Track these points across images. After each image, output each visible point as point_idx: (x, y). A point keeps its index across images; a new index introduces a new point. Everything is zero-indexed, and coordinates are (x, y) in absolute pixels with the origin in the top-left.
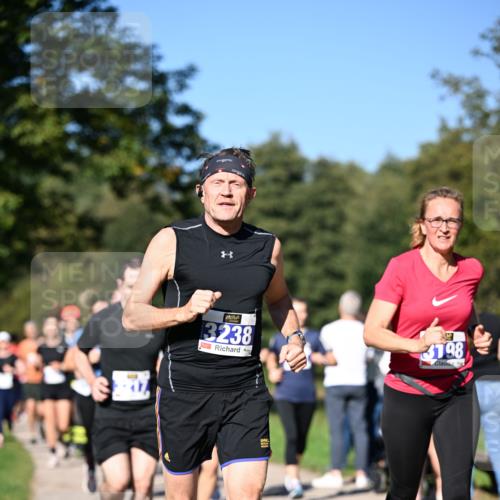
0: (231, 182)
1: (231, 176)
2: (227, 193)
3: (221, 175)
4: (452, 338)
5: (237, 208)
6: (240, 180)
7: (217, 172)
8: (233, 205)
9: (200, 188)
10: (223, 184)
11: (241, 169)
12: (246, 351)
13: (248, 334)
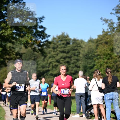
4: (66, 89)
6: (21, 63)
7: (18, 62)
12: (23, 90)
13: (23, 87)
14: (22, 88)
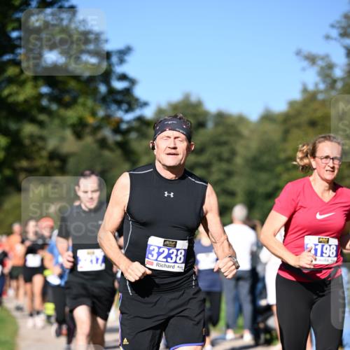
0: (175, 138)
1: (176, 134)
2: (172, 146)
3: (168, 133)
4: (328, 242)
5: (180, 157)
6: (183, 137)
7: (165, 130)
8: (177, 154)
9: (153, 143)
10: (170, 140)
11: (183, 129)
12: (179, 268)
13: (181, 255)
14: (173, 256)
